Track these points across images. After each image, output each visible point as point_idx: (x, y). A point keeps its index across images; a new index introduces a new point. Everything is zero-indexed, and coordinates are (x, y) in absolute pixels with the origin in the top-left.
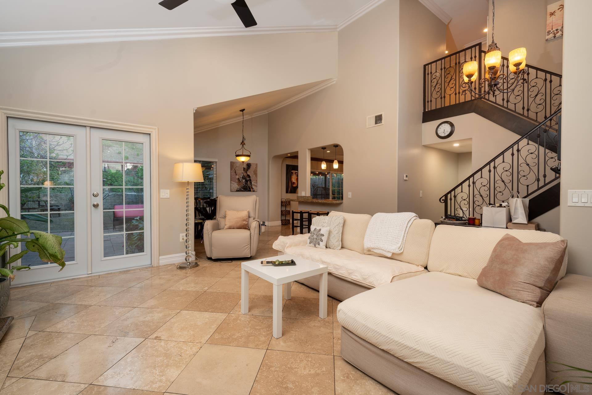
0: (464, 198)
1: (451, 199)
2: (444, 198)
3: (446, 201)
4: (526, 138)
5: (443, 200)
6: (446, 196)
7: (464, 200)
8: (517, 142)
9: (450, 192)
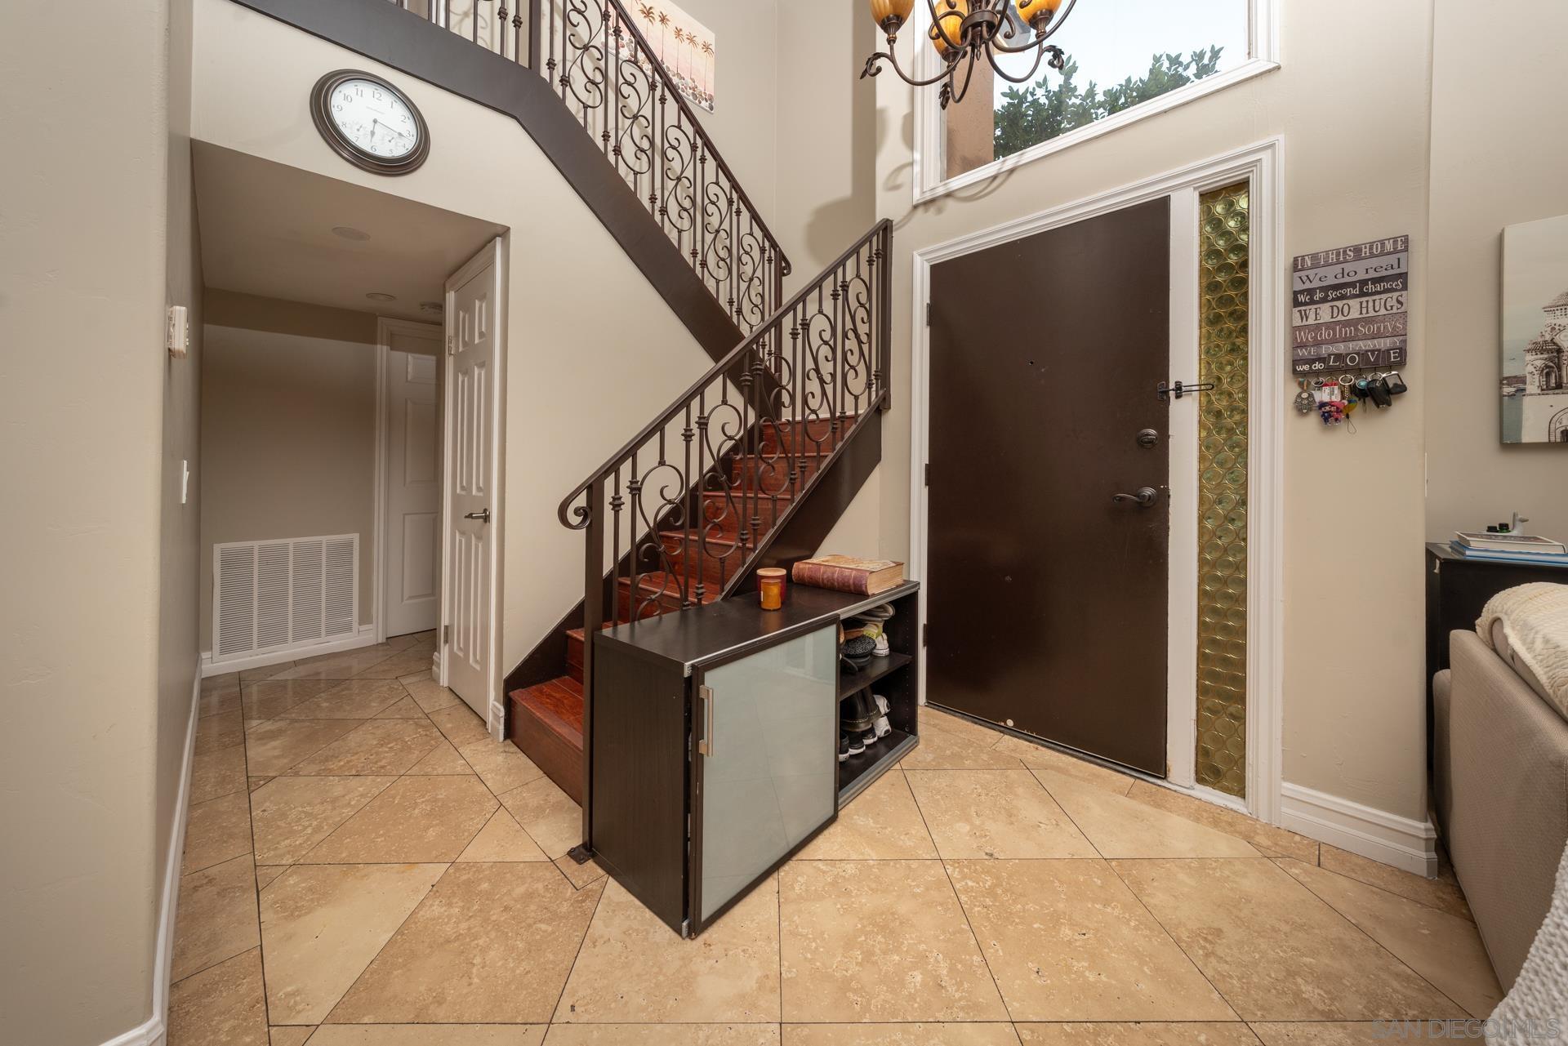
1: (617, 506)
2: (582, 501)
3: (592, 518)
5: (577, 512)
6: (593, 487)
8: (756, 338)
9: (613, 467)
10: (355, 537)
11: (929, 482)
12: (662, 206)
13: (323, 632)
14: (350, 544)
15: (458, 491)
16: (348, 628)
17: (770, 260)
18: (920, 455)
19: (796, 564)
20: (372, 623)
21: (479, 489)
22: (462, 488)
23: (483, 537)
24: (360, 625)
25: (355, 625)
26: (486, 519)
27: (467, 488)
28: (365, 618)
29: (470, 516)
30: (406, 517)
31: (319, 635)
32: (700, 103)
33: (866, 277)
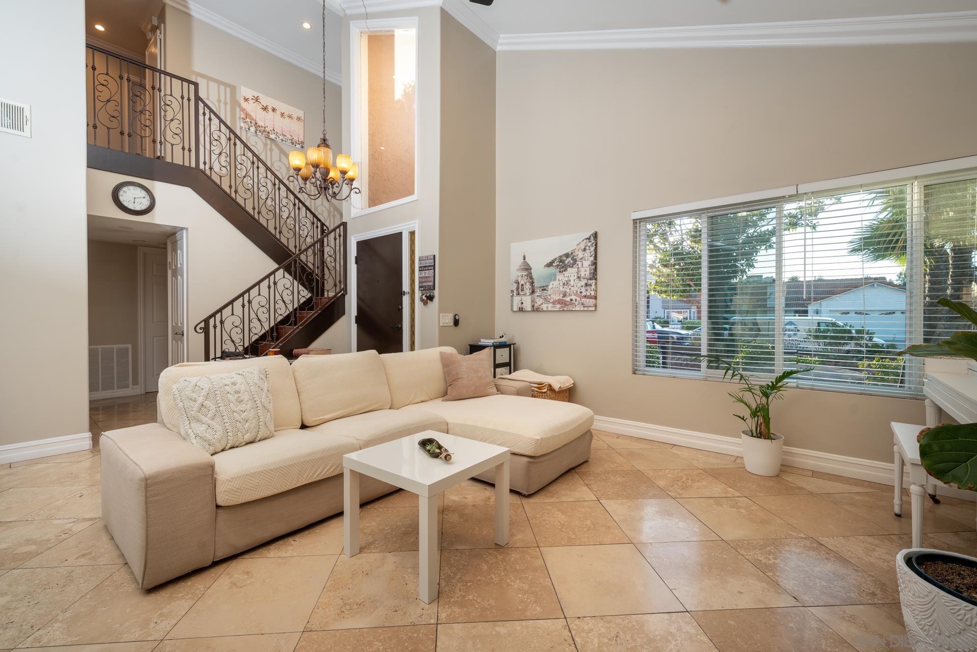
0: (235, 324)
1: (215, 327)
2: (202, 325)
3: (206, 330)
4: (283, 268)
5: (200, 329)
6: (206, 321)
7: (236, 327)
8: (273, 272)
9: (213, 315)
10: (130, 346)
11: (356, 322)
12: (259, 211)
13: (116, 388)
14: (127, 349)
15: (174, 324)
16: (127, 386)
17: (317, 227)
18: (354, 312)
19: (294, 350)
20: (138, 385)
21: (181, 323)
22: (175, 323)
23: (182, 342)
24: (133, 385)
25: (131, 386)
26: (183, 335)
27: (177, 324)
28: (135, 382)
29: (176, 334)
30: (155, 338)
31: (114, 389)
32: (295, 146)
33: (333, 246)
